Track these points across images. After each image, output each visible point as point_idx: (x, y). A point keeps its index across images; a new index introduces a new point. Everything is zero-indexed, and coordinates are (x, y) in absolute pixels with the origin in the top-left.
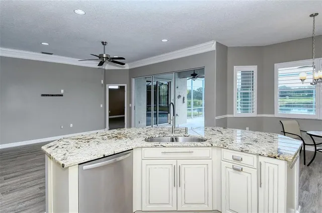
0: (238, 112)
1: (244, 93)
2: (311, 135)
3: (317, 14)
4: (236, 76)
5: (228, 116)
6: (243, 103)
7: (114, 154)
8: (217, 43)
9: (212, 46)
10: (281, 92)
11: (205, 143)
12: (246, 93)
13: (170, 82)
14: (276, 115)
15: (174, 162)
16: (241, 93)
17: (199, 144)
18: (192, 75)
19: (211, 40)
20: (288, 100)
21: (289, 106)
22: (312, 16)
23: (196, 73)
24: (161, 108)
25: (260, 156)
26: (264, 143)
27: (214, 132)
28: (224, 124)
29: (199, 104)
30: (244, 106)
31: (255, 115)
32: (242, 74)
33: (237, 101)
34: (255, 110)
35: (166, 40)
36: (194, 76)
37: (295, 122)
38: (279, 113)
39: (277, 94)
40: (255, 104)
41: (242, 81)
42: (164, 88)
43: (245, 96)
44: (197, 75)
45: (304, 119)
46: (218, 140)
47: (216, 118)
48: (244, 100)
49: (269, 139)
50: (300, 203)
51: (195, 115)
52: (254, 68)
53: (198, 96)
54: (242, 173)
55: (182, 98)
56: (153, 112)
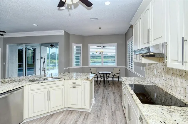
0: (74, 66)
1: (77, 57)
2: (99, 73)
3: (101, 28)
4: (74, 48)
5: (70, 68)
6: (77, 61)
7: (14, 89)
8: (65, 31)
9: (62, 33)
10: (91, 57)
11: (61, 79)
12: (78, 57)
13: (36, 48)
14: (89, 66)
15: (47, 90)
16: (75, 57)
17: (59, 79)
18: (50, 46)
19: (62, 29)
20: (95, 60)
21: (95, 62)
22: (99, 28)
23: (53, 44)
24: (29, 65)
25: (82, 81)
26: (83, 76)
27: (65, 75)
28: (68, 71)
29: (53, 62)
30: (77, 63)
31: (81, 66)
32: (76, 48)
33: (74, 60)
34: (81, 64)
35: (36, 25)
36: (52, 46)
37: (95, 69)
38: (90, 65)
39: (89, 57)
40: (81, 61)
41: (76, 51)
42: (30, 52)
43: (77, 58)
44: (53, 46)
45: (98, 67)
46: (67, 77)
47: (65, 69)
48: (77, 60)
49: (85, 75)
50: (94, 97)
51: (51, 69)
52: (81, 45)
53: (53, 57)
54: (76, 88)
55: (43, 58)
56: (24, 68)
